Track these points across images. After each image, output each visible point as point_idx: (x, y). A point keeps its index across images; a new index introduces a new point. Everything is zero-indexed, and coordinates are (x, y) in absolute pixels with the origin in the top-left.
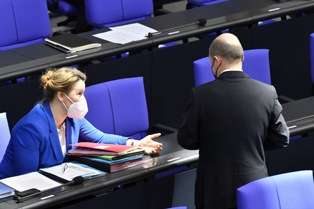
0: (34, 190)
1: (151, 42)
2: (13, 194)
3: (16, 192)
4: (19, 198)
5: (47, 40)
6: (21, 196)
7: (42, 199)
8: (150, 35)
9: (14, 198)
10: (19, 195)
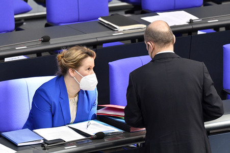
0: (60, 140)
1: (190, 27)
2: (42, 141)
3: (45, 140)
4: (46, 145)
5: (100, 19)
6: (48, 144)
7: (66, 148)
8: (191, 21)
9: (42, 145)
10: (46, 143)
